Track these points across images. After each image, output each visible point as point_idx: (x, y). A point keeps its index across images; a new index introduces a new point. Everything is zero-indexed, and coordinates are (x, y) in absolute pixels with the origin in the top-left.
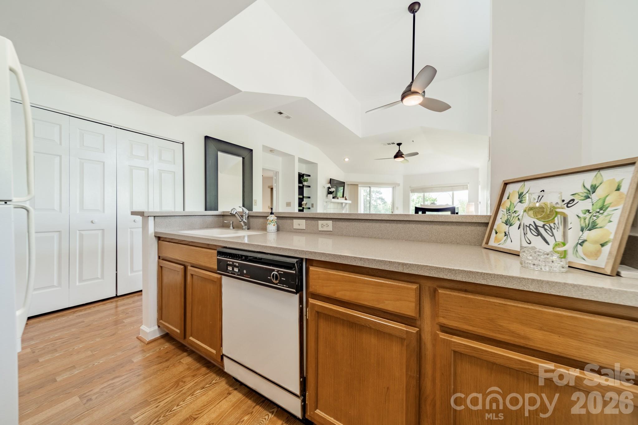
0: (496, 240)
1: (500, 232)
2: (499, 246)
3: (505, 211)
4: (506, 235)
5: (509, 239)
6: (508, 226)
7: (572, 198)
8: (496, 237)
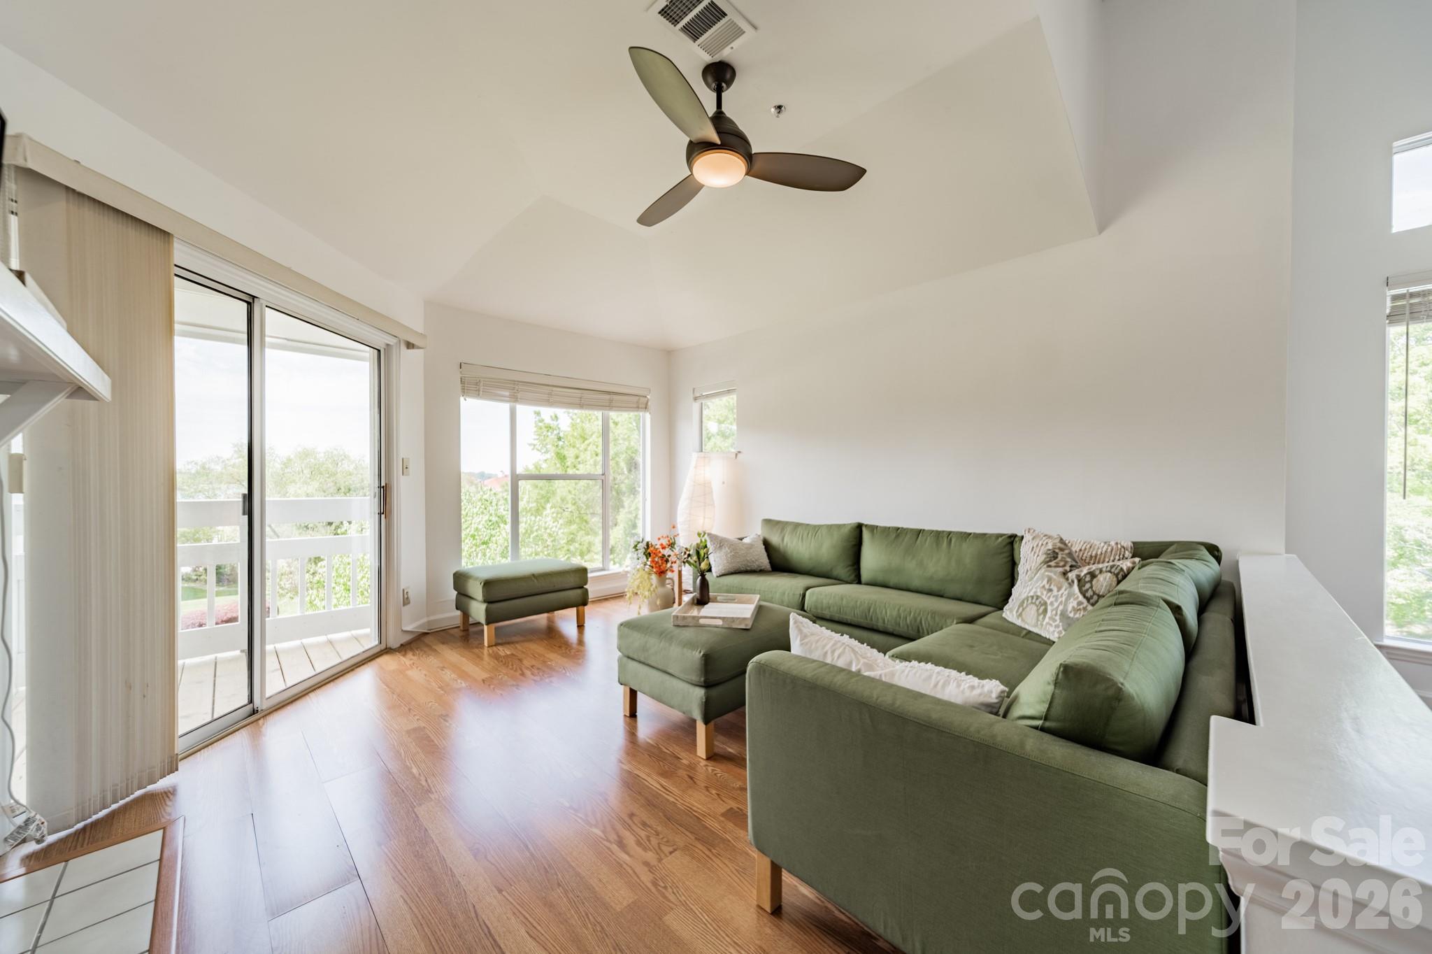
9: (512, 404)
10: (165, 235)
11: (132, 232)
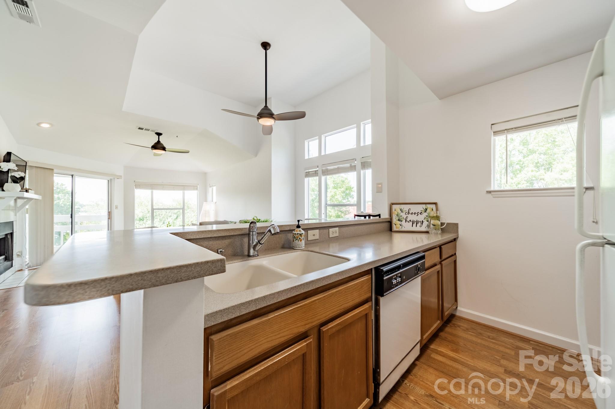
0: (397, 228)
1: (398, 224)
2: (400, 230)
3: (396, 215)
4: (401, 225)
5: (403, 227)
6: (400, 222)
7: (421, 212)
8: (396, 227)
9: (152, 190)
10: (52, 169)
11: (46, 170)
